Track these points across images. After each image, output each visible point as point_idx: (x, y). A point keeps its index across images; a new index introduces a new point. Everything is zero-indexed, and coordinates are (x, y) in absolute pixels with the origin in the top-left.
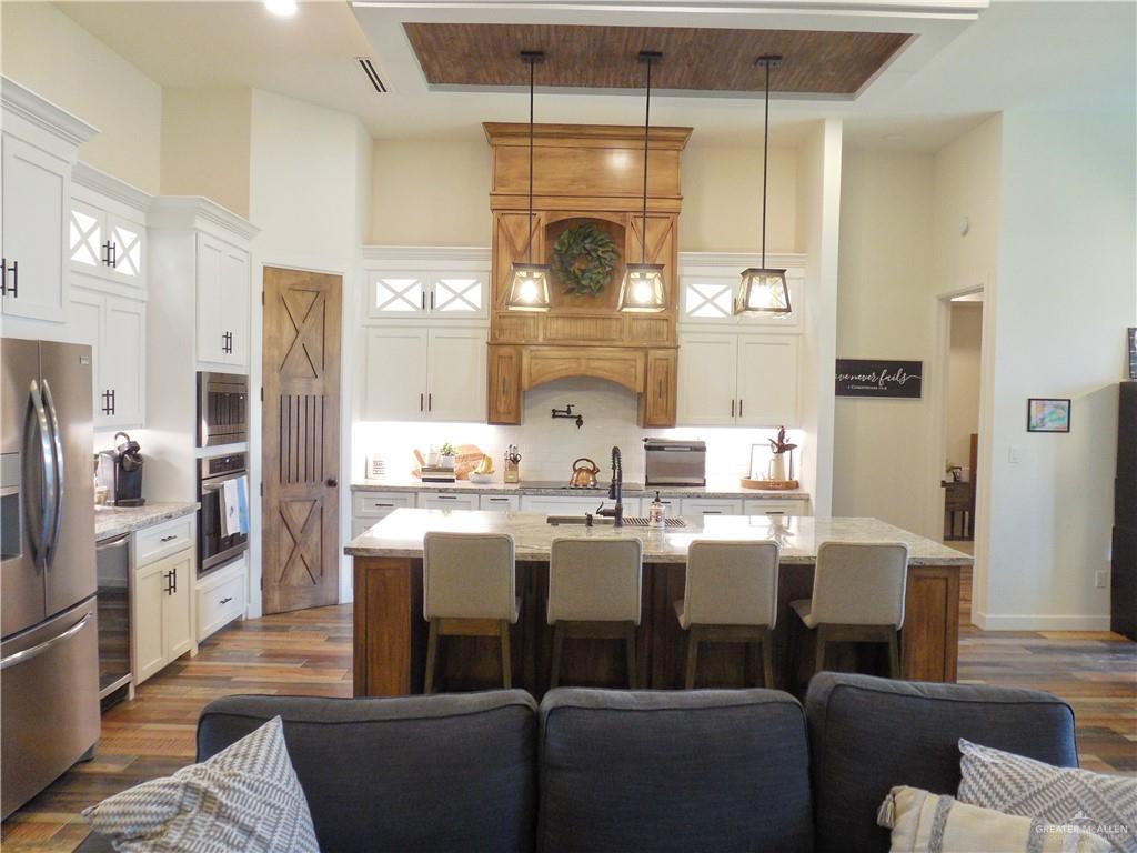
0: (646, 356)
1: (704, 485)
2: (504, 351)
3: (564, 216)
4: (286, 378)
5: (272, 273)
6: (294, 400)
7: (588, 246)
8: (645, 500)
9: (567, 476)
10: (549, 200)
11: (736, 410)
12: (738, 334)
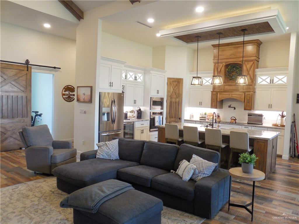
0: (245, 94)
1: (262, 124)
2: (214, 93)
3: (229, 63)
4: (171, 98)
5: (169, 79)
6: (173, 102)
7: (234, 69)
8: (243, 126)
9: (229, 120)
10: (225, 60)
11: (270, 107)
12: (271, 88)
